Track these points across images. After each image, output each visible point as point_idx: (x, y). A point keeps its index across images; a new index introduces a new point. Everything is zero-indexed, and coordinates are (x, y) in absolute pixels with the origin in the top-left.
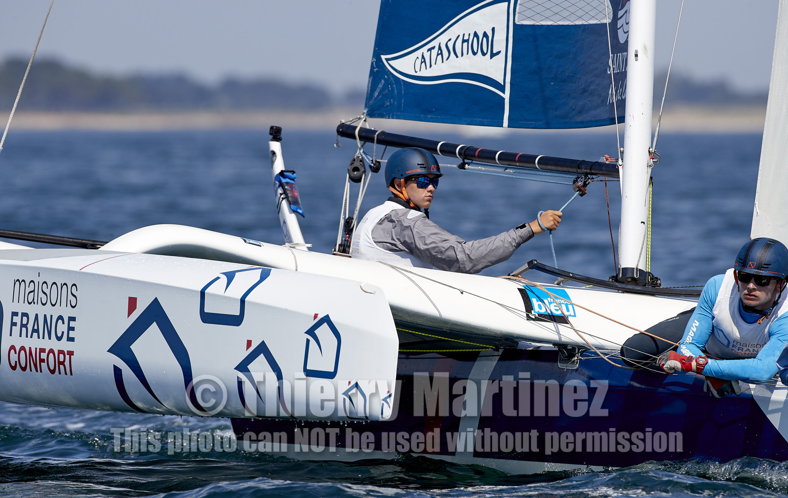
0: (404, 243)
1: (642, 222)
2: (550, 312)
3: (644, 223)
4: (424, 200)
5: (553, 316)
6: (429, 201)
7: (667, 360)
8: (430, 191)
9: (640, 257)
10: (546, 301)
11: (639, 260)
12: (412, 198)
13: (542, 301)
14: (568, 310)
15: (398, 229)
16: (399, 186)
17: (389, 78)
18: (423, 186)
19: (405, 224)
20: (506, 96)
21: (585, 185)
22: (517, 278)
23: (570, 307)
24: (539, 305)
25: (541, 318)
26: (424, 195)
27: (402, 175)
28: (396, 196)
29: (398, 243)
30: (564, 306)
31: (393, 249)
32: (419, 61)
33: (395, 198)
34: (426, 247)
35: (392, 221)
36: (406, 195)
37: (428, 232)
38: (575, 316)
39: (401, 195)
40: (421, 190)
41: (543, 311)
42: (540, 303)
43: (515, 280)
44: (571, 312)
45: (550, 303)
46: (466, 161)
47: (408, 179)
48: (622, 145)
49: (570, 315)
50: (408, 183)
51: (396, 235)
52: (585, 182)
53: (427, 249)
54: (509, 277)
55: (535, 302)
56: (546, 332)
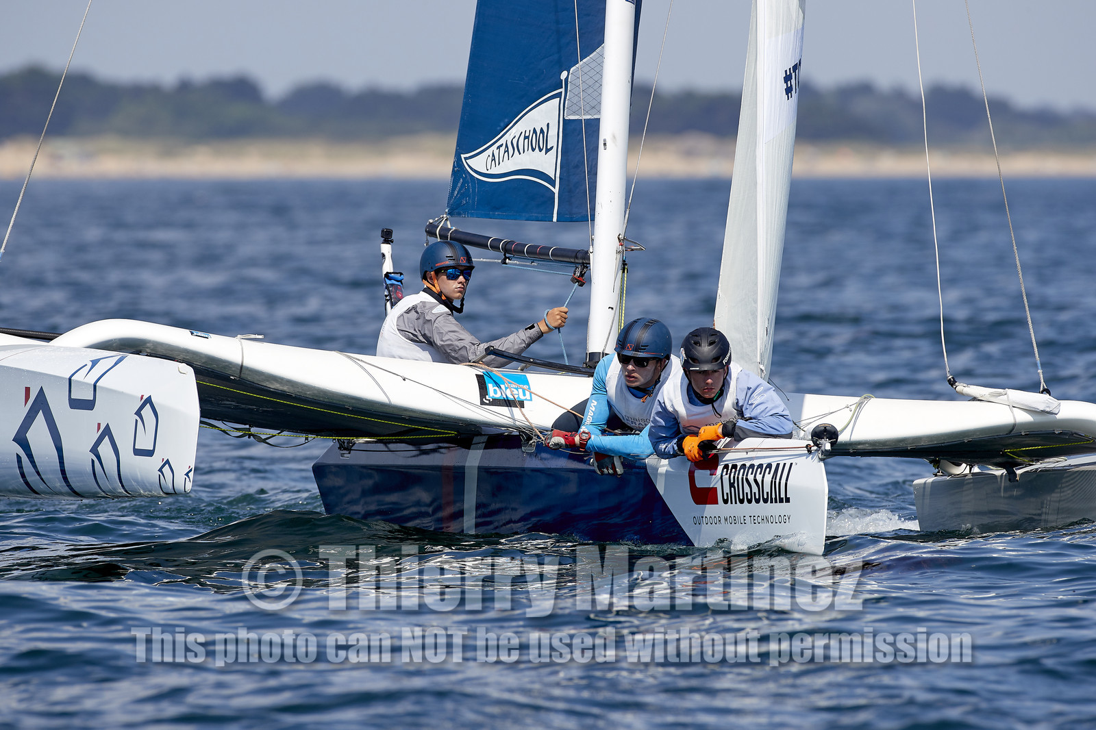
0: (424, 336)
1: (609, 308)
2: (505, 397)
3: (612, 308)
4: (454, 292)
5: (508, 400)
9: (607, 343)
10: (502, 386)
11: (606, 345)
12: (443, 291)
13: (499, 387)
14: (524, 395)
15: (421, 321)
16: (431, 278)
17: (468, 178)
19: (427, 318)
20: (556, 191)
22: (478, 365)
23: (527, 393)
24: (495, 391)
25: (496, 402)
26: (454, 287)
27: (433, 268)
28: (429, 288)
29: (418, 334)
30: (520, 391)
31: (415, 340)
32: (490, 159)
35: (417, 312)
36: (438, 288)
37: (447, 329)
38: (531, 400)
39: (433, 288)
40: (451, 282)
41: (498, 396)
42: (496, 388)
43: (475, 366)
44: (528, 396)
45: (506, 388)
46: (507, 255)
47: (438, 272)
48: (593, 234)
49: (526, 400)
50: (438, 276)
51: (418, 327)
52: (581, 272)
54: (470, 364)
55: (491, 387)
56: (499, 416)
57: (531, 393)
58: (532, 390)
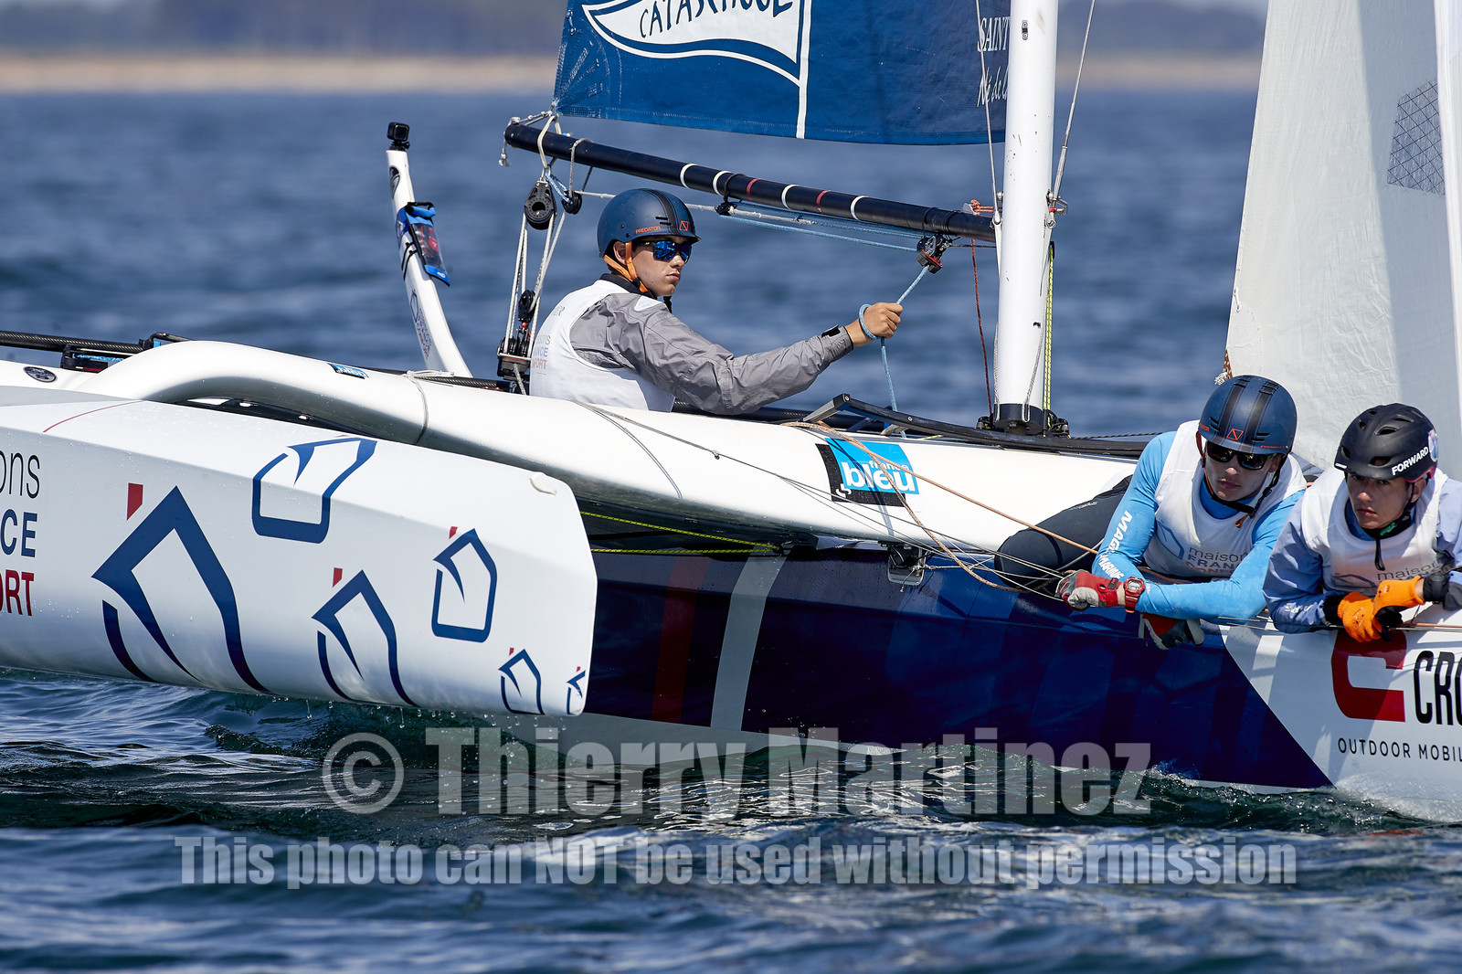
0: (627, 354)
1: (1035, 324)
2: (872, 487)
3: (1039, 325)
4: (664, 281)
5: (878, 492)
6: (673, 283)
7: (1073, 588)
8: (676, 266)
9: (1031, 386)
10: (865, 467)
11: (1030, 390)
12: (644, 277)
13: (859, 467)
14: (905, 483)
15: (616, 328)
16: (623, 256)
17: (596, 46)
18: (663, 256)
19: (630, 321)
20: (802, 82)
21: (938, 253)
22: (816, 426)
23: (908, 477)
24: (854, 475)
25: (858, 496)
26: (664, 272)
27: (627, 236)
28: (615, 271)
29: (616, 352)
30: (897, 475)
31: (608, 363)
32: (648, 17)
33: (613, 276)
34: (664, 362)
35: (607, 314)
36: (633, 272)
37: (670, 336)
38: (917, 492)
39: (624, 272)
40: (660, 263)
41: (860, 484)
42: (856, 470)
43: (811, 430)
44: (911, 486)
45: (873, 470)
46: (730, 200)
47: (639, 243)
48: (1000, 188)
49: (908, 491)
50: (637, 250)
51: (613, 340)
52: (938, 248)
53: (666, 366)
54: (802, 424)
55: (846, 469)
56: (864, 522)
57: (914, 476)
58: (915, 472)
